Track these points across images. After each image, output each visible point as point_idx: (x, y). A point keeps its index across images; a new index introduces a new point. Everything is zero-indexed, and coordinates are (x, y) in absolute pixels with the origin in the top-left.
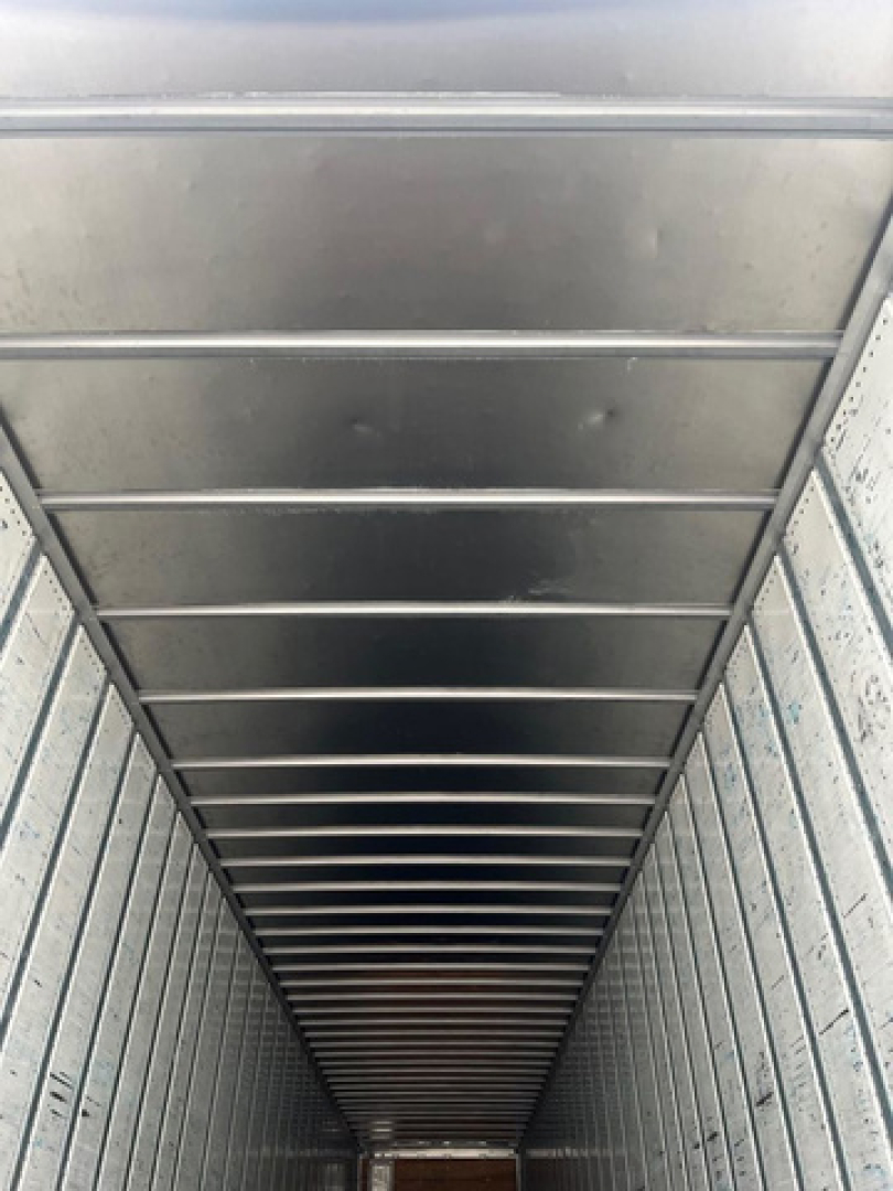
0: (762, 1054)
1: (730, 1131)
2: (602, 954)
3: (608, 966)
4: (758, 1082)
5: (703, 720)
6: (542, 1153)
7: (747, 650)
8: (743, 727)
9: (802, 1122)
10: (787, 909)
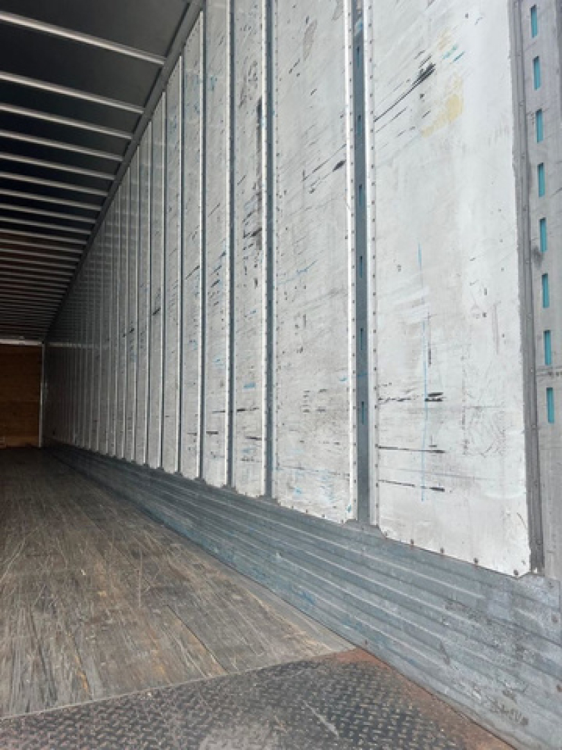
0: (160, 290)
1: (140, 327)
2: (94, 235)
3: (97, 243)
4: (155, 304)
5: (167, 82)
6: (56, 344)
7: (199, 32)
8: (186, 91)
9: (170, 321)
10: (185, 211)
